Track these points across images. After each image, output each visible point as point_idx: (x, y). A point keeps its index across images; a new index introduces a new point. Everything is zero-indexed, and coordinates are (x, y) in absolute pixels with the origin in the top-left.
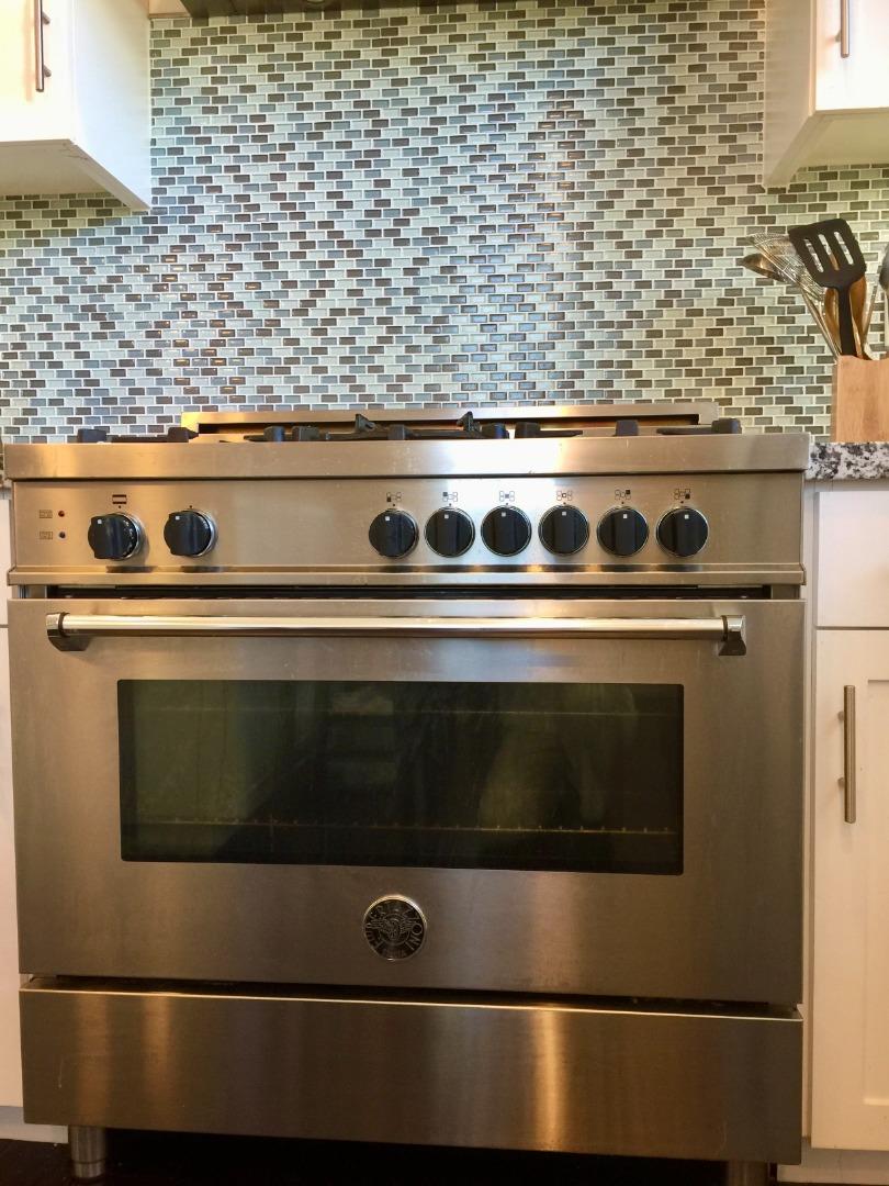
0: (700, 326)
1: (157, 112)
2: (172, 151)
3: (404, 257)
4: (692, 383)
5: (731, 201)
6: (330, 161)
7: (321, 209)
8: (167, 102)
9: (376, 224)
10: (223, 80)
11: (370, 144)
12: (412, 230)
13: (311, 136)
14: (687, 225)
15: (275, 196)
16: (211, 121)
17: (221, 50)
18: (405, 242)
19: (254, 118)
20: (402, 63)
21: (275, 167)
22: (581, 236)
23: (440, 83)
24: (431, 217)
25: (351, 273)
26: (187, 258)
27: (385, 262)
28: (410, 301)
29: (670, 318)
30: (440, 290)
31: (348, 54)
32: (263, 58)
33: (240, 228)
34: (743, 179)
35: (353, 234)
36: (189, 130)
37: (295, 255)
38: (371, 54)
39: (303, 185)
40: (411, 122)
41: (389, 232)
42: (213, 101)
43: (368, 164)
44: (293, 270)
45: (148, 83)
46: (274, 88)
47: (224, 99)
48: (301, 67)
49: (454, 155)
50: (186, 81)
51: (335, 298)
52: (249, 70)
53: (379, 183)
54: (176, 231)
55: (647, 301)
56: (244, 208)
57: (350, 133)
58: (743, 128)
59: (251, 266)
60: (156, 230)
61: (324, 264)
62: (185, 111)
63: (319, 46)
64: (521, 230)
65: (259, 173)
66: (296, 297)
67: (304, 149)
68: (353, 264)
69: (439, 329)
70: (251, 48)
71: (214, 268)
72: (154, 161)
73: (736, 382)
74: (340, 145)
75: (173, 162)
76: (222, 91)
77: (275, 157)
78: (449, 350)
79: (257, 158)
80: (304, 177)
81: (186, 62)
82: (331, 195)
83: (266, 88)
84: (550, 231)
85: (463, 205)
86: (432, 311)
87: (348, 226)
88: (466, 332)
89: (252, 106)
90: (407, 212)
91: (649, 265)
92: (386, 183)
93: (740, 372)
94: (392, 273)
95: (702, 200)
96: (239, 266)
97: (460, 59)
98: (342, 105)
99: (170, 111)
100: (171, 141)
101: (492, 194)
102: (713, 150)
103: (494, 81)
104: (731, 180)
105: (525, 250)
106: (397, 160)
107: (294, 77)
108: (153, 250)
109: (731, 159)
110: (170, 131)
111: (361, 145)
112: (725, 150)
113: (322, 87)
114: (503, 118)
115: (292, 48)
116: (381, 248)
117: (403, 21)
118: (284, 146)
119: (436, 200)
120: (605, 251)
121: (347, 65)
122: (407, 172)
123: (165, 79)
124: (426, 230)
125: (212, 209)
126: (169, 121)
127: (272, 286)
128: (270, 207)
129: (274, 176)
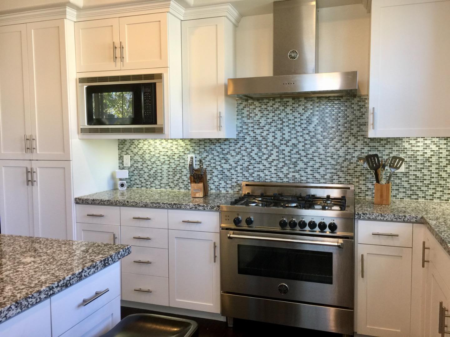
0: (352, 166)
1: (238, 119)
2: (240, 127)
3: (288, 149)
4: (350, 178)
5: (359, 140)
6: (273, 129)
7: (271, 139)
8: (240, 117)
9: (282, 142)
10: (251, 113)
11: (281, 126)
12: (290, 144)
13: (269, 124)
14: (350, 145)
15: (261, 136)
16: (249, 121)
17: (251, 107)
18: (288, 146)
19: (257, 121)
20: (288, 110)
21: (261, 130)
22: (326, 146)
23: (296, 114)
24: (294, 141)
25: (277, 152)
26: (243, 148)
27: (284, 150)
28: (289, 158)
29: (345, 164)
30: (295, 156)
31: (277, 108)
32: (260, 109)
33: (254, 142)
34: (362, 136)
35: (277, 144)
36: (244, 123)
37: (265, 148)
38: (282, 108)
39: (267, 134)
40: (290, 122)
41: (285, 144)
42: (249, 117)
43: (281, 130)
44: (265, 151)
45: (236, 113)
46: (262, 115)
47: (251, 117)
48: (267, 111)
49: (299, 129)
50: (244, 113)
51: (273, 157)
52: (256, 111)
53: (283, 134)
54: (241, 143)
55: (340, 160)
56: (255, 138)
57: (277, 124)
58: (362, 125)
59: (256, 150)
60: (237, 142)
61: (271, 150)
62: (243, 119)
63: (271, 106)
64: (313, 144)
65: (258, 132)
66: (265, 157)
67: (267, 127)
68: (277, 150)
69: (295, 164)
70: (257, 107)
71: (249, 150)
72: (237, 129)
73: (361, 178)
74: (275, 126)
75: (241, 129)
76: (251, 115)
77: (261, 129)
78: (297, 168)
79: (258, 129)
80: (267, 132)
81: (244, 109)
82: (273, 136)
83: (260, 114)
84: (319, 144)
85: (301, 139)
86: (294, 160)
87: (276, 142)
88: (301, 165)
89: (257, 118)
90: (289, 140)
91: (341, 153)
92: (284, 134)
93: (361, 176)
94: (286, 152)
95: (353, 140)
96: (254, 150)
97: (300, 110)
98: (275, 118)
99: (240, 119)
100: (240, 125)
101: (307, 137)
102: (355, 130)
103: (307, 114)
104: (359, 136)
105: (314, 149)
106: (287, 130)
107: (266, 112)
108: (237, 146)
109: (359, 131)
110: (240, 123)
111: (279, 126)
112: (358, 129)
113: (271, 115)
114: (309, 122)
115: (265, 107)
116: (283, 147)
117: (288, 102)
118: (263, 126)
119: (295, 138)
120: (331, 150)
121: (276, 110)
122: (289, 132)
123: (240, 113)
124: (293, 144)
125: (248, 138)
126: (240, 121)
127: (260, 154)
128: (260, 138)
129: (261, 132)
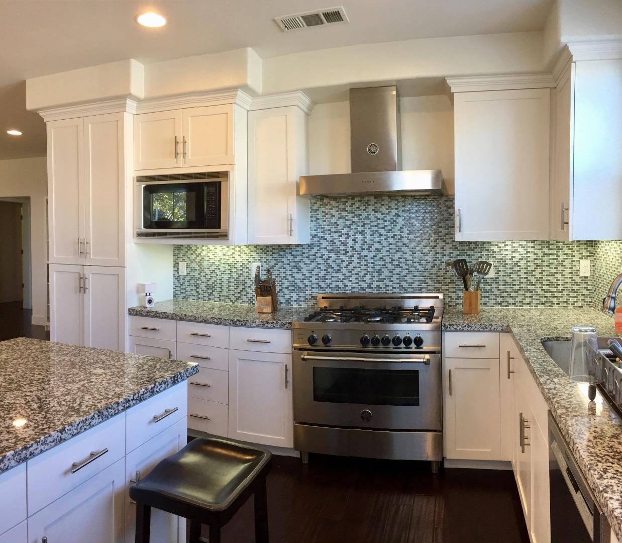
0: (441, 273)
1: (312, 221)
2: (315, 230)
3: (371, 255)
4: (440, 285)
5: (448, 244)
6: (353, 232)
7: (350, 242)
8: (314, 219)
9: (364, 247)
10: (327, 214)
11: (362, 228)
12: (373, 249)
13: (348, 227)
14: (438, 249)
15: (340, 241)
16: (325, 223)
17: (327, 207)
18: (371, 252)
19: (335, 223)
20: (370, 210)
21: (340, 234)
22: (413, 251)
23: (379, 215)
24: (377, 246)
25: (358, 258)
26: (318, 255)
27: (367, 256)
28: (372, 265)
29: (434, 270)
30: (379, 263)
31: (357, 208)
32: (337, 209)
33: (331, 248)
34: (450, 239)
35: (358, 249)
36: (319, 226)
37: (344, 254)
38: (362, 208)
39: (346, 238)
40: (372, 224)
41: (367, 249)
42: (325, 218)
43: (362, 233)
44: (344, 258)
45: (310, 214)
46: (339, 216)
47: (328, 218)
48: (346, 211)
49: (382, 232)
50: (318, 214)
51: (354, 264)
52: (333, 212)
53: (365, 238)
54: (316, 249)
55: (429, 266)
56: (332, 243)
57: (358, 226)
58: (449, 227)
59: (334, 257)
60: (311, 248)
61: (351, 256)
62: (318, 221)
63: (350, 206)
64: (399, 249)
65: (336, 235)
66: (344, 264)
67: (346, 230)
68: (358, 256)
69: (379, 272)
70: (334, 207)
71: (325, 257)
72: (311, 233)
73: (450, 285)
74: (355, 229)
75: (315, 233)
76: (327, 216)
77: (339, 232)
78: (382, 277)
79: (335, 232)
80: (346, 236)
81: (318, 210)
82: (353, 240)
83: (337, 216)
84: (405, 249)
85: (385, 243)
86: (377, 267)
87: (357, 247)
88: (386, 273)
89: (334, 220)
90: (371, 245)
91: (429, 258)
92: (366, 238)
93: (451, 283)
94: (368, 259)
95: (441, 243)
96: (331, 257)
97: (384, 210)
98: (356, 219)
99: (315, 221)
100: (315, 228)
101: (392, 240)
102: (444, 232)
103: (391, 215)
104: (448, 239)
105: (400, 254)
106: (369, 233)
107: (344, 213)
108: (311, 253)
109: (448, 234)
110: (315, 226)
111: (360, 229)
112: (446, 231)
113: (350, 216)
114: (394, 224)
115: (344, 207)
116: (365, 252)
117: (369, 200)
118: (342, 229)
119: (378, 242)
120: (418, 254)
121: (356, 211)
122: (371, 235)
123: (314, 214)
124: (376, 249)
125: (324, 243)
126: (315, 223)
127: (339, 261)
128: (338, 243)
129: (339, 236)
